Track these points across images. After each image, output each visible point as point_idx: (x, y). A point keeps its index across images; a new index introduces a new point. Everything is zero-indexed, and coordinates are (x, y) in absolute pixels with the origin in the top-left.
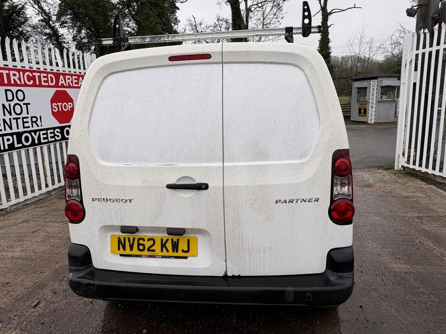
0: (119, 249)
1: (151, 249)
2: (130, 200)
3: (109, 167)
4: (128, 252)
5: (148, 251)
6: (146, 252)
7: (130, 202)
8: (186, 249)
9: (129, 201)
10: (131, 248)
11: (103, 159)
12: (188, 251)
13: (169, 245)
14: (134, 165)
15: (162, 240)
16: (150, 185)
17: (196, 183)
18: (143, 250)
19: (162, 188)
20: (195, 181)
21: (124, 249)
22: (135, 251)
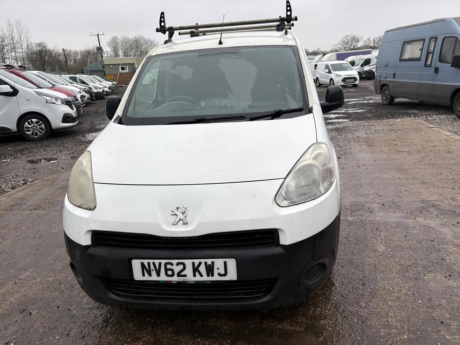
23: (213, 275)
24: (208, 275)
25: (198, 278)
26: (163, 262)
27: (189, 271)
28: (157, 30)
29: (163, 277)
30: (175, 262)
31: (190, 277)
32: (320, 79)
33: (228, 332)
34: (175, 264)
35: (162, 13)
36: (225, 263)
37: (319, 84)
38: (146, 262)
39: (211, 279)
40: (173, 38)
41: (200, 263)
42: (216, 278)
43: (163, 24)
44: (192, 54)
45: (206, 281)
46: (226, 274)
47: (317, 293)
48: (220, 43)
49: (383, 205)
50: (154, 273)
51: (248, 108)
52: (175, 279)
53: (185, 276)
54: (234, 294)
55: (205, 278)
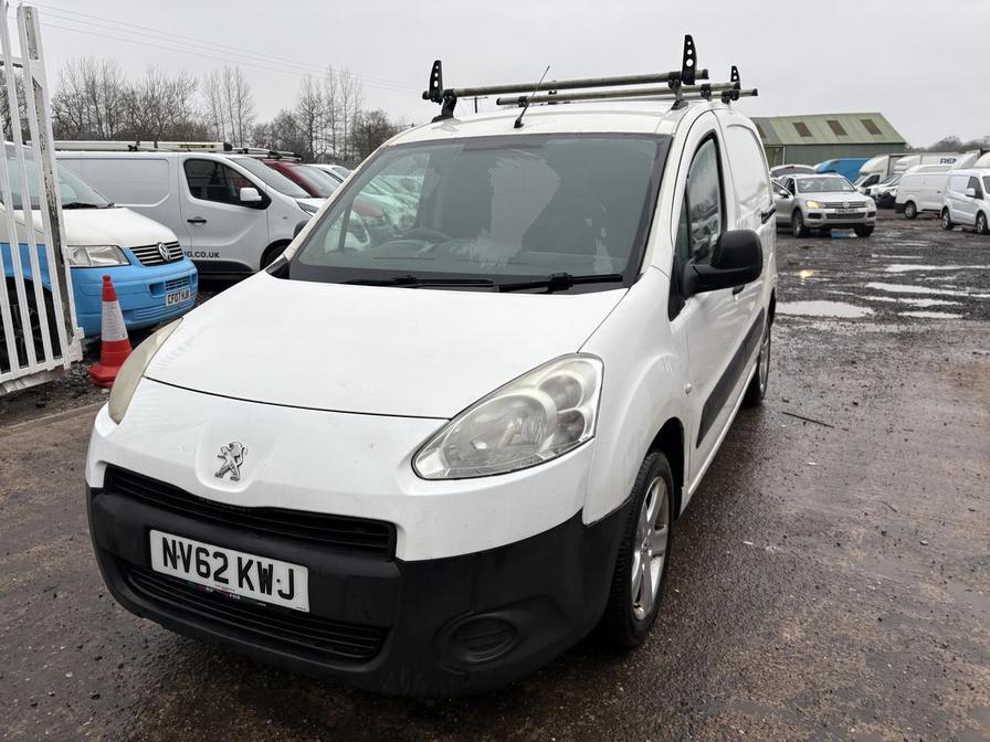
23: (270, 593)
24: (263, 591)
25: (245, 592)
26: (196, 544)
27: (232, 574)
28: (425, 96)
29: (193, 576)
30: (212, 549)
31: (234, 587)
32: (952, 210)
33: (330, 723)
34: (211, 554)
35: (437, 63)
36: (291, 572)
37: (949, 221)
38: (170, 538)
39: (265, 598)
40: (456, 112)
41: (250, 563)
42: (275, 599)
43: (436, 84)
44: (456, 146)
45: (258, 601)
46: (290, 596)
47: (562, 696)
48: (518, 125)
49: (883, 533)
50: (180, 563)
51: (505, 265)
52: (210, 583)
53: (226, 581)
54: (319, 643)
55: (257, 595)
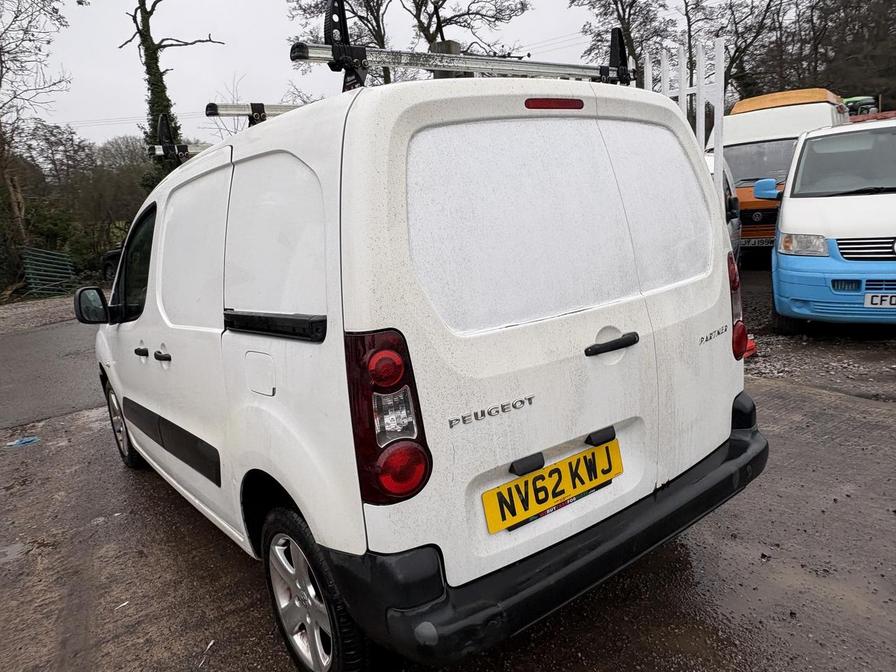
0: (504, 518)
1: (558, 490)
2: (530, 399)
3: (475, 338)
4: (522, 515)
5: (554, 497)
6: (552, 502)
7: (530, 403)
8: (607, 467)
9: (527, 402)
10: (525, 504)
11: (457, 326)
12: (609, 471)
13: (583, 471)
14: (523, 323)
15: (570, 464)
16: (562, 357)
17: (620, 336)
18: (545, 500)
19: (580, 357)
20: (618, 331)
21: (514, 513)
22: (535, 508)
